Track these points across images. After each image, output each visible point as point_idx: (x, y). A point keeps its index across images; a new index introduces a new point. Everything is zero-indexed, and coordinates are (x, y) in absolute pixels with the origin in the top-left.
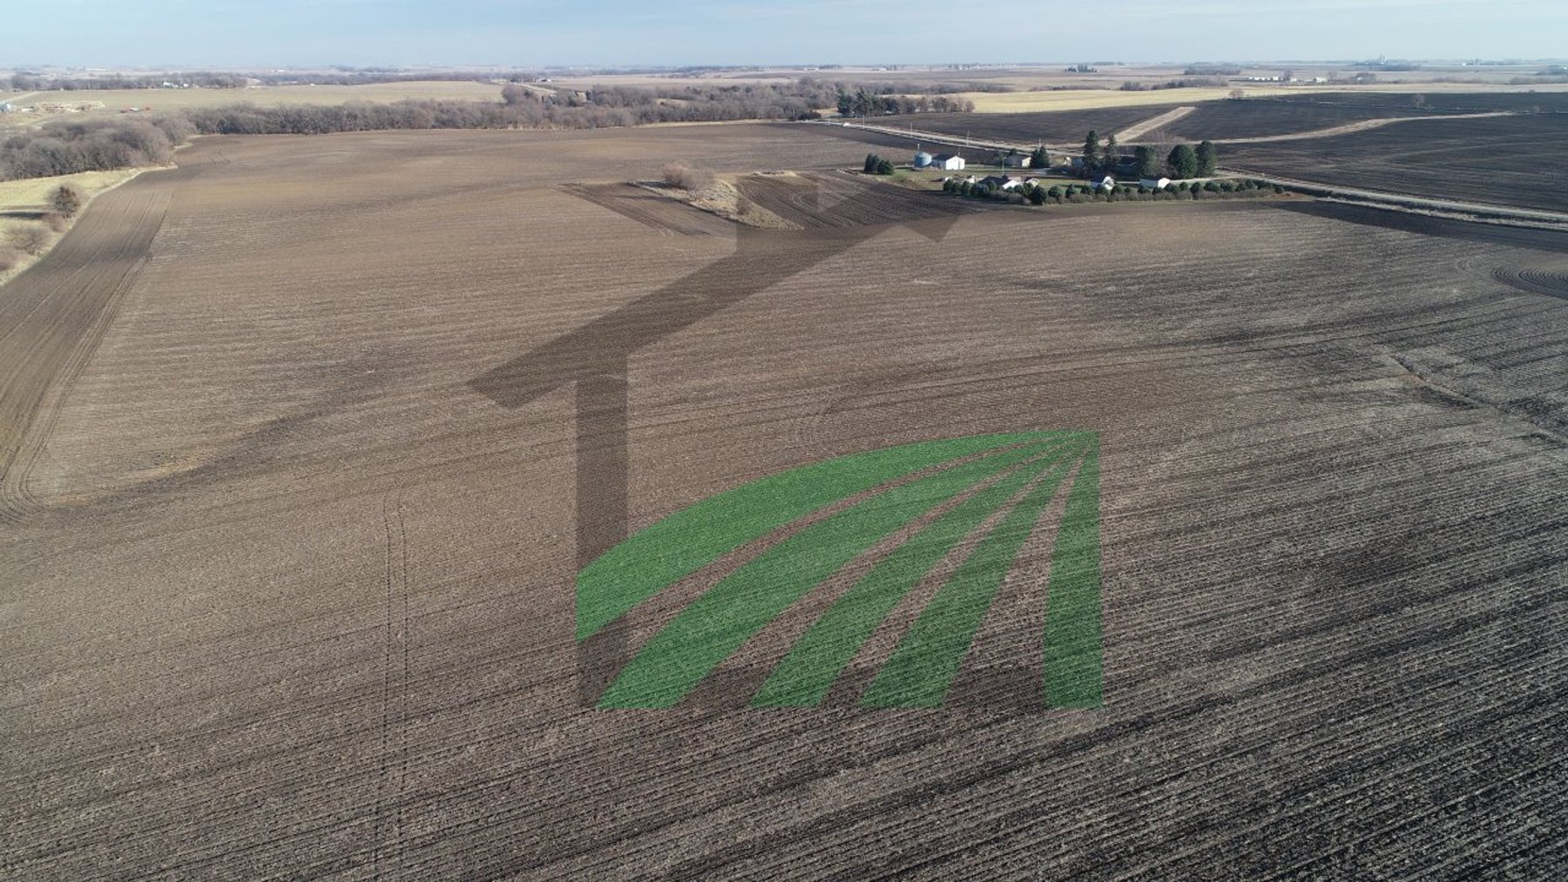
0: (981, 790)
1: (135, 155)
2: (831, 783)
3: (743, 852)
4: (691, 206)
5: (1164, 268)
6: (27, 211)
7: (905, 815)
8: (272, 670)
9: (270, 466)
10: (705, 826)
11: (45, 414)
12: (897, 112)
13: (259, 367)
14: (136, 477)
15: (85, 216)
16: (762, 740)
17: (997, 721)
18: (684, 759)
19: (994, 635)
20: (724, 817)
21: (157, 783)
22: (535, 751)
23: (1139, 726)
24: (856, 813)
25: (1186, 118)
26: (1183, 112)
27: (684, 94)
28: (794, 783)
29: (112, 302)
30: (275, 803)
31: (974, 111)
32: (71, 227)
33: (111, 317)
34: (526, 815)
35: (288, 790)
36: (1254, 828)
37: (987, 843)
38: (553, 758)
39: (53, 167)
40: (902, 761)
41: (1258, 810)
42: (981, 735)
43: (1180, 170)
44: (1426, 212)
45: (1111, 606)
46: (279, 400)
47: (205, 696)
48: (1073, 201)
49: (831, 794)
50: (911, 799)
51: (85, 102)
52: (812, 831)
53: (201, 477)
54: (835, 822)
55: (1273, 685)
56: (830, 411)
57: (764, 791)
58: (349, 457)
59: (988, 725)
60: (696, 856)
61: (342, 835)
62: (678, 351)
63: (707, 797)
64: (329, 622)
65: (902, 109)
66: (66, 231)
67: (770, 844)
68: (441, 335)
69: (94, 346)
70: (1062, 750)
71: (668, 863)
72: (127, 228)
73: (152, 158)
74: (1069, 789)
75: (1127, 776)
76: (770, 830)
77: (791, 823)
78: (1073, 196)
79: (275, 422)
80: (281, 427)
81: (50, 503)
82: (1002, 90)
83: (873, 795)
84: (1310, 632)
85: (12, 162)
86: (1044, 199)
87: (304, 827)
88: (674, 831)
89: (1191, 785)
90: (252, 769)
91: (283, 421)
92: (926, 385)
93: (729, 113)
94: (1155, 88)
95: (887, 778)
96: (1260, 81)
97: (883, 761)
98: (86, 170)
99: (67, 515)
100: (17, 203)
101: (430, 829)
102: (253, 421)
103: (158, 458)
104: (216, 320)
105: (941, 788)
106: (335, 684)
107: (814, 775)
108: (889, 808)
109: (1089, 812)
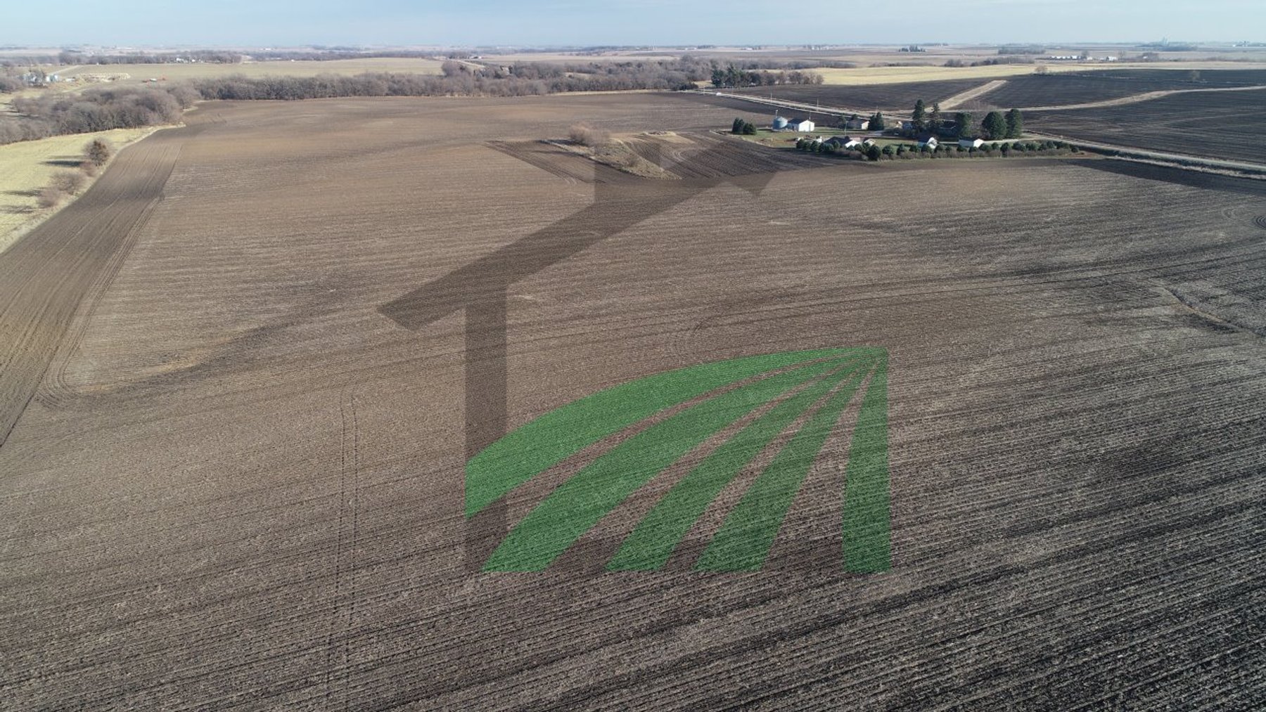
0: (815, 638)
1: (153, 116)
2: (692, 629)
3: (620, 683)
4: (590, 159)
5: (977, 213)
6: (66, 160)
7: (752, 657)
8: (250, 527)
9: (252, 365)
10: (591, 661)
11: (79, 321)
12: (760, 84)
13: (246, 286)
14: (147, 372)
15: (114, 164)
16: (639, 593)
17: (829, 583)
18: (575, 607)
19: (829, 512)
20: (605, 654)
21: (159, 615)
22: (455, 597)
23: (946, 589)
24: (713, 655)
25: (998, 90)
26: (996, 85)
27: (588, 69)
28: (663, 629)
29: (133, 232)
30: (250, 633)
31: (823, 83)
32: (102, 173)
33: (131, 246)
34: (447, 648)
35: (261, 623)
36: (1040, 676)
37: (818, 681)
38: (470, 603)
39: (89, 125)
40: (751, 613)
41: (1043, 661)
42: (815, 594)
43: (992, 133)
44: (1199, 169)
45: (926, 491)
46: (260, 313)
47: (198, 547)
48: (902, 158)
49: (693, 638)
50: (759, 644)
51: (116, 74)
52: (676, 668)
53: (199, 372)
54: (696, 661)
55: (1059, 558)
56: (700, 327)
57: (638, 634)
58: (314, 358)
59: (822, 585)
60: (582, 685)
61: (302, 660)
62: (578, 277)
63: (592, 638)
64: (296, 490)
65: (764, 81)
66: (98, 176)
67: (641, 678)
68: (390, 262)
69: (117, 268)
70: (883, 608)
71: (559, 690)
72: (144, 174)
73: (166, 118)
74: (888, 640)
75: (936, 630)
76: (642, 666)
77: (660, 661)
78: (903, 154)
79: (256, 330)
80: (260, 335)
81: (81, 391)
82: (847, 66)
83: (726, 640)
84: (1091, 516)
85: (58, 121)
86: (879, 156)
87: (272, 653)
88: (565, 665)
89: (988, 639)
90: (233, 606)
91: (263, 329)
92: (778, 307)
93: (624, 84)
94: (973, 65)
95: (738, 626)
96: (1061, 59)
97: (735, 613)
98: (114, 128)
99: (94, 401)
100: (61, 153)
101: (371, 657)
102: (240, 329)
103: (165, 357)
104: (213, 248)
105: (781, 636)
106: (299, 540)
107: (679, 623)
108: (739, 650)
109: (903, 659)
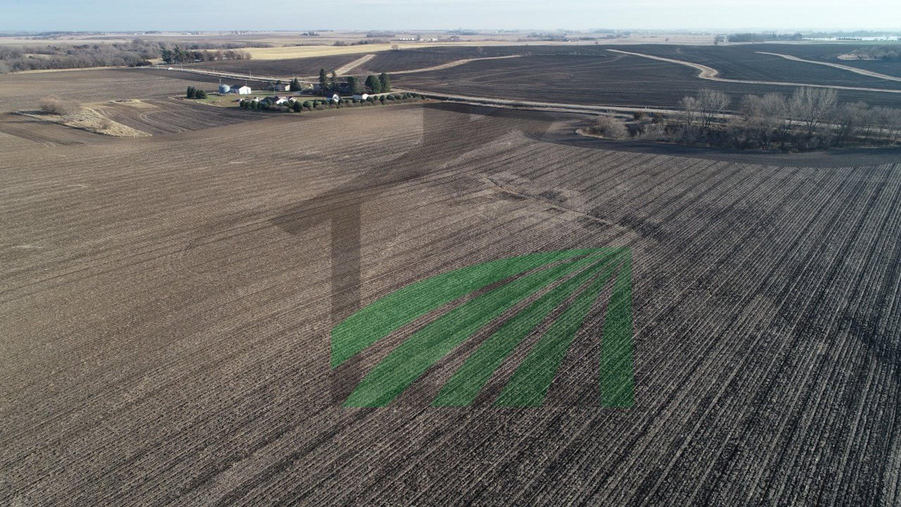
0: (320, 450)
2: (228, 474)
5: (372, 143)
7: (277, 478)
12: (203, 60)
16: (178, 460)
17: (322, 409)
18: (125, 488)
19: (313, 361)
24: (247, 486)
26: (369, 57)
31: (252, 59)
36: (462, 428)
37: (327, 479)
40: (270, 447)
41: (462, 418)
42: (314, 420)
43: (372, 89)
44: (492, 105)
48: (317, 109)
49: (230, 480)
50: (280, 468)
54: (235, 496)
55: (459, 353)
56: (190, 247)
57: (184, 491)
59: (318, 413)
70: (361, 415)
74: (368, 435)
75: (396, 419)
78: (317, 106)
82: (266, 46)
83: (256, 473)
86: (301, 108)
89: (429, 415)
93: (84, 62)
94: (353, 44)
95: (264, 459)
96: (406, 40)
97: (258, 451)
105: (296, 456)
107: (217, 472)
108: (266, 477)
109: (380, 445)
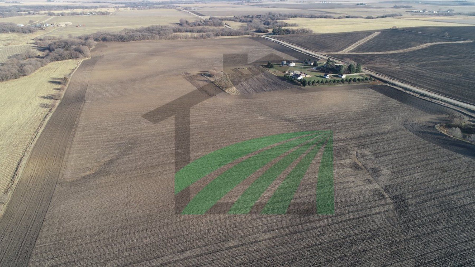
0: (211, 255)
1: (81, 56)
2: (188, 252)
3: (171, 262)
4: (215, 84)
6: (57, 80)
7: (198, 258)
8: (106, 223)
10: (167, 257)
11: (66, 156)
12: (290, 33)
14: (83, 174)
15: (70, 83)
16: (181, 243)
17: (220, 242)
18: (167, 246)
19: (227, 225)
20: (170, 256)
21: (87, 243)
22: (145, 242)
23: (242, 245)
24: (191, 257)
25: (377, 37)
26: (376, 34)
28: (183, 251)
29: (77, 119)
30: (105, 248)
31: (313, 33)
32: (67, 88)
33: (77, 125)
34: (141, 253)
35: (107, 246)
36: (250, 265)
37: (208, 264)
38: (147, 243)
40: (201, 249)
41: (253, 261)
42: (215, 245)
43: (350, 71)
46: (111, 154)
47: (95, 227)
49: (188, 253)
50: (200, 255)
52: (183, 260)
53: (96, 175)
54: (187, 258)
57: (178, 252)
59: (218, 243)
60: (164, 262)
61: (114, 254)
63: (169, 252)
67: (176, 261)
69: (74, 135)
70: (227, 249)
71: (160, 263)
72: (79, 88)
73: (85, 56)
74: (225, 256)
75: (236, 254)
76: (177, 259)
77: (180, 258)
79: (109, 160)
80: (110, 162)
81: (68, 181)
82: (330, 17)
83: (194, 254)
86: (306, 84)
87: (109, 252)
88: (163, 258)
89: (245, 256)
90: (101, 242)
91: (111, 160)
94: (377, 18)
95: (198, 251)
96: (416, 12)
97: (198, 248)
99: (72, 184)
101: (127, 254)
102: (106, 160)
103: (87, 169)
105: (205, 254)
106: (115, 226)
107: (186, 250)
108: (196, 257)
109: (226, 260)
